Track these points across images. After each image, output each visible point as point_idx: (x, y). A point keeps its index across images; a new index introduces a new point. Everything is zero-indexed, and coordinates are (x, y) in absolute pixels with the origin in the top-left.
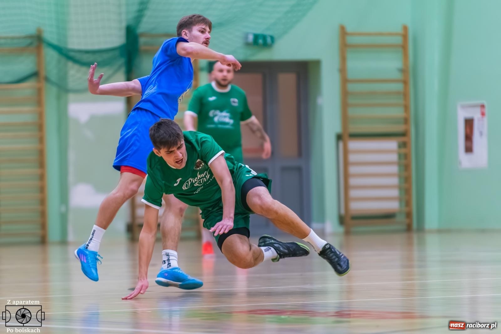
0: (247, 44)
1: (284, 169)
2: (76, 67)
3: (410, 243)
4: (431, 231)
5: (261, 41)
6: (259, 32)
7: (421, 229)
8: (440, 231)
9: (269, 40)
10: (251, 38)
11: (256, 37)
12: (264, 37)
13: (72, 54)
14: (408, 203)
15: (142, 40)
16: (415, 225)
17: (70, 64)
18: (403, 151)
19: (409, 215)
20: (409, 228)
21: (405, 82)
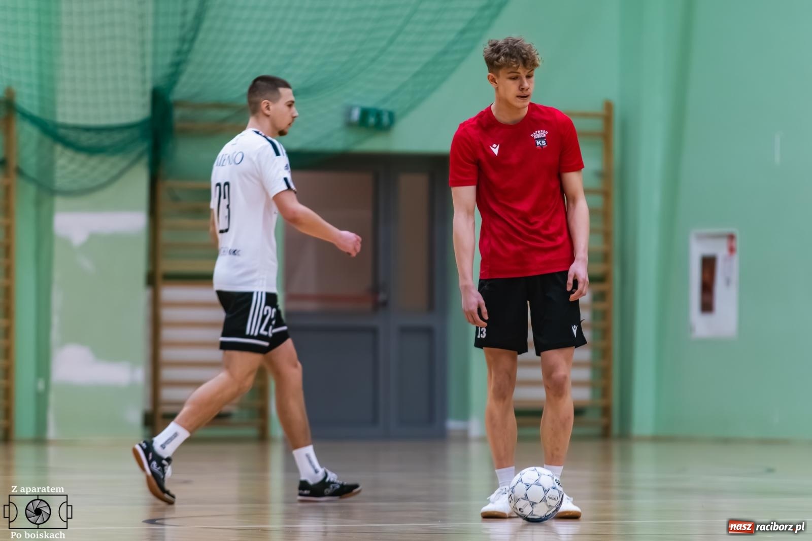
0: (350, 125)
1: (405, 330)
2: (69, 153)
3: (607, 459)
4: (643, 439)
5: (372, 120)
6: (369, 104)
7: (625, 436)
8: (656, 439)
9: (385, 119)
10: (356, 115)
11: (365, 113)
12: (378, 114)
13: (62, 132)
14: (605, 392)
15: (178, 113)
16: (615, 429)
17: (59, 148)
18: (600, 306)
19: (606, 411)
20: (605, 434)
21: (606, 194)
